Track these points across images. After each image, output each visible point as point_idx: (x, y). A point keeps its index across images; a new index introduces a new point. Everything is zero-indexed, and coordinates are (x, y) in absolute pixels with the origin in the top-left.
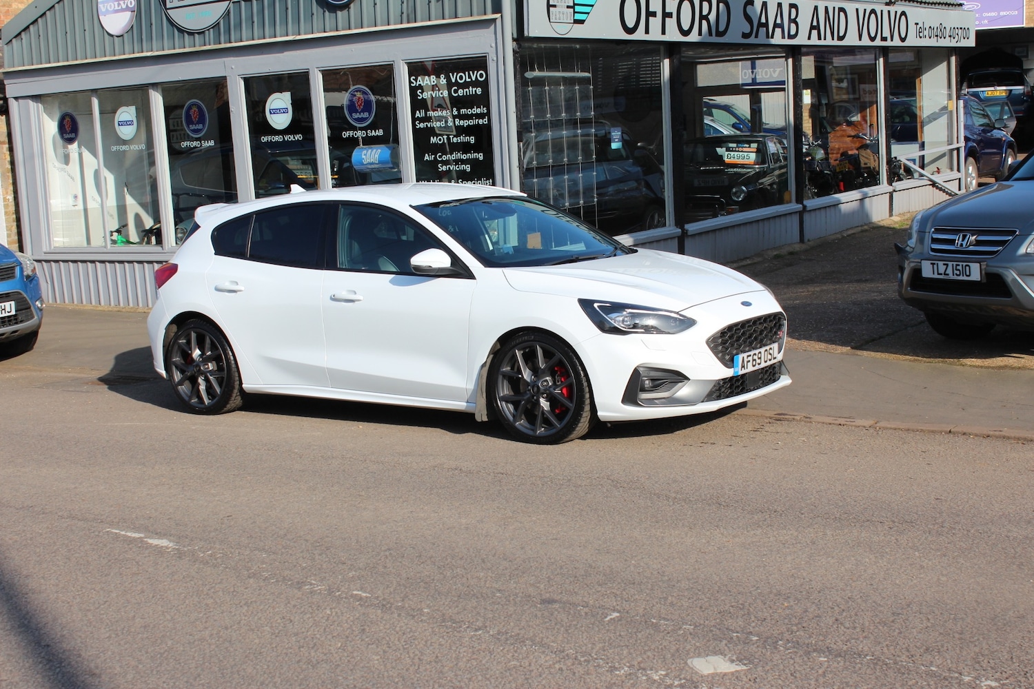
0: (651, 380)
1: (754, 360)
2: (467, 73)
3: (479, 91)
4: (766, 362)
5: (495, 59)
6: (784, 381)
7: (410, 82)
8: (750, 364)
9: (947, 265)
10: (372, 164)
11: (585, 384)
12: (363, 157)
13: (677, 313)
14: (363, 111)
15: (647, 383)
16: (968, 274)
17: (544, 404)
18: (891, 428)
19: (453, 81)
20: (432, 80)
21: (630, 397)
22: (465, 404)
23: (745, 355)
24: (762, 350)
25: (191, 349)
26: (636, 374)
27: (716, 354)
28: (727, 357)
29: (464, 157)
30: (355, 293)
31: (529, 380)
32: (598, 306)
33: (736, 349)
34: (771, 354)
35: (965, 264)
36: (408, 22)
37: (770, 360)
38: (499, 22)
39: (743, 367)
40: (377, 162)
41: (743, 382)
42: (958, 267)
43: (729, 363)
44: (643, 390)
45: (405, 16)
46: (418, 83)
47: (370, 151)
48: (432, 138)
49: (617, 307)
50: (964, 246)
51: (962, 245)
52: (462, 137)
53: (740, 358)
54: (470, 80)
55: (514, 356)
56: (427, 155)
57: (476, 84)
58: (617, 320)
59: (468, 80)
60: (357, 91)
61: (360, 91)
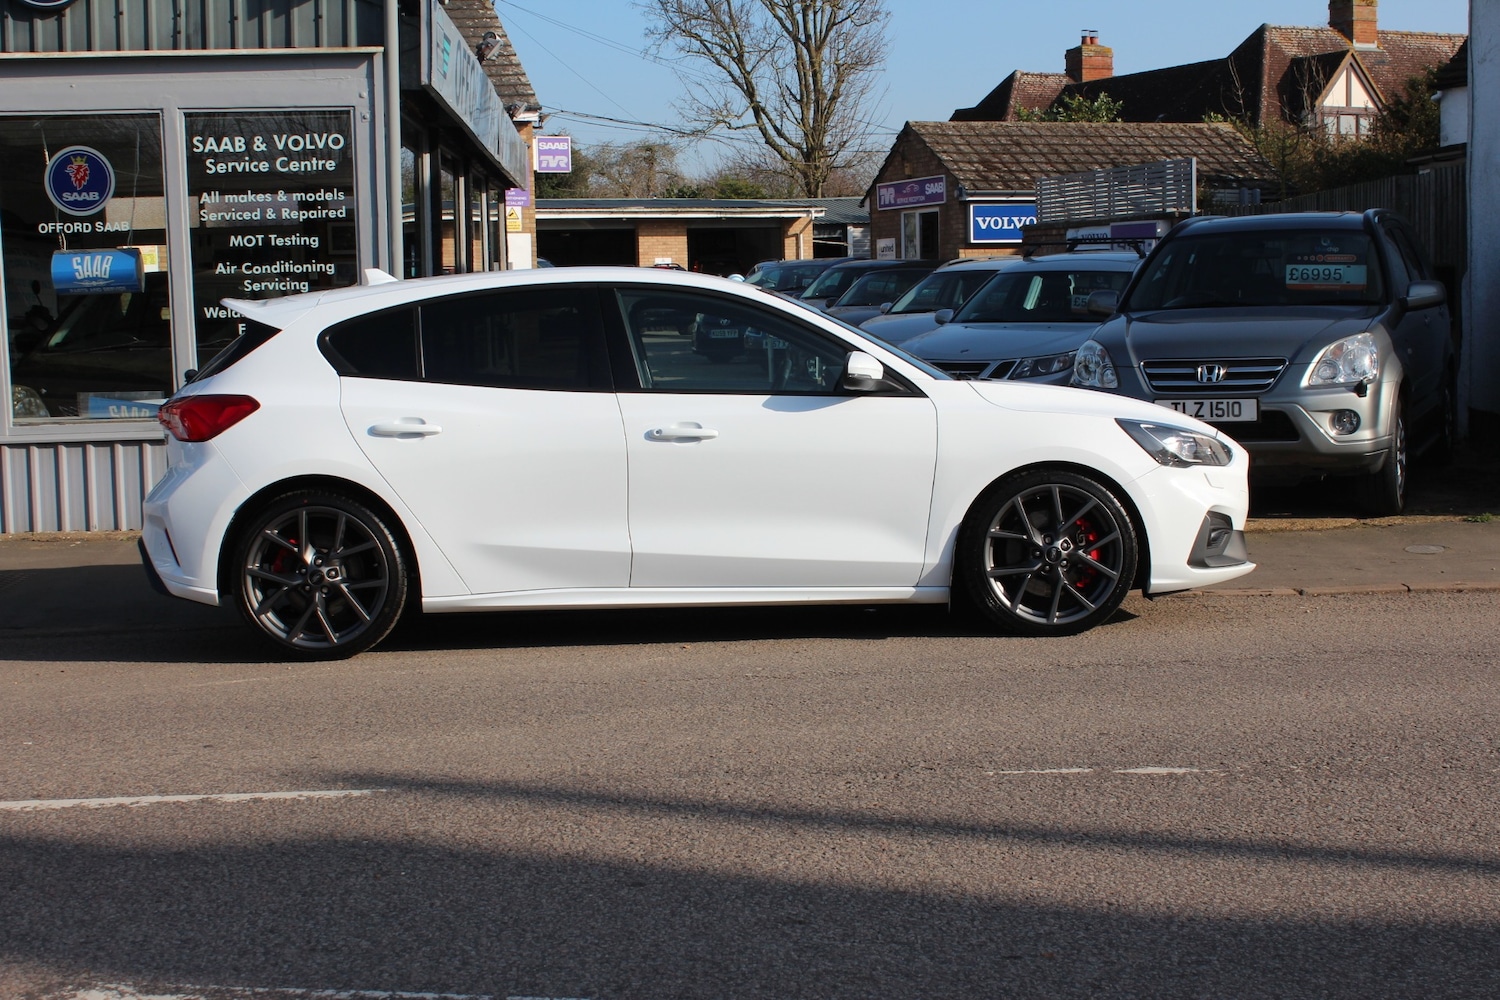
2: (308, 136)
3: (330, 165)
5: (368, 116)
7: (190, 146)
9: (1202, 404)
10: (96, 279)
12: (76, 267)
14: (87, 189)
16: (1236, 412)
19: (280, 146)
20: (237, 144)
21: (1197, 555)
22: (913, 589)
29: (298, 269)
30: (699, 427)
35: (1231, 401)
36: (188, 47)
38: (378, 61)
40: (107, 276)
42: (1220, 406)
45: (182, 37)
46: (208, 148)
48: (233, 238)
50: (1214, 380)
51: (1209, 379)
52: (293, 238)
54: (313, 147)
56: (220, 265)
57: (326, 154)
59: (309, 147)
60: (75, 156)
61: (82, 156)
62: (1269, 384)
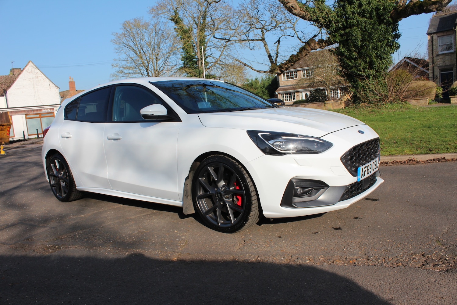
0: (302, 188)
1: (368, 170)
4: (373, 170)
6: (380, 181)
8: (366, 172)
13: (319, 138)
15: (299, 191)
21: (287, 201)
23: (364, 167)
24: (372, 163)
26: (291, 185)
27: (347, 167)
28: (353, 169)
32: (262, 135)
33: (358, 163)
34: (375, 165)
37: (375, 169)
39: (362, 175)
41: (362, 184)
43: (354, 173)
44: (296, 195)
49: (275, 136)
53: (361, 169)
55: (208, 171)
58: (275, 144)
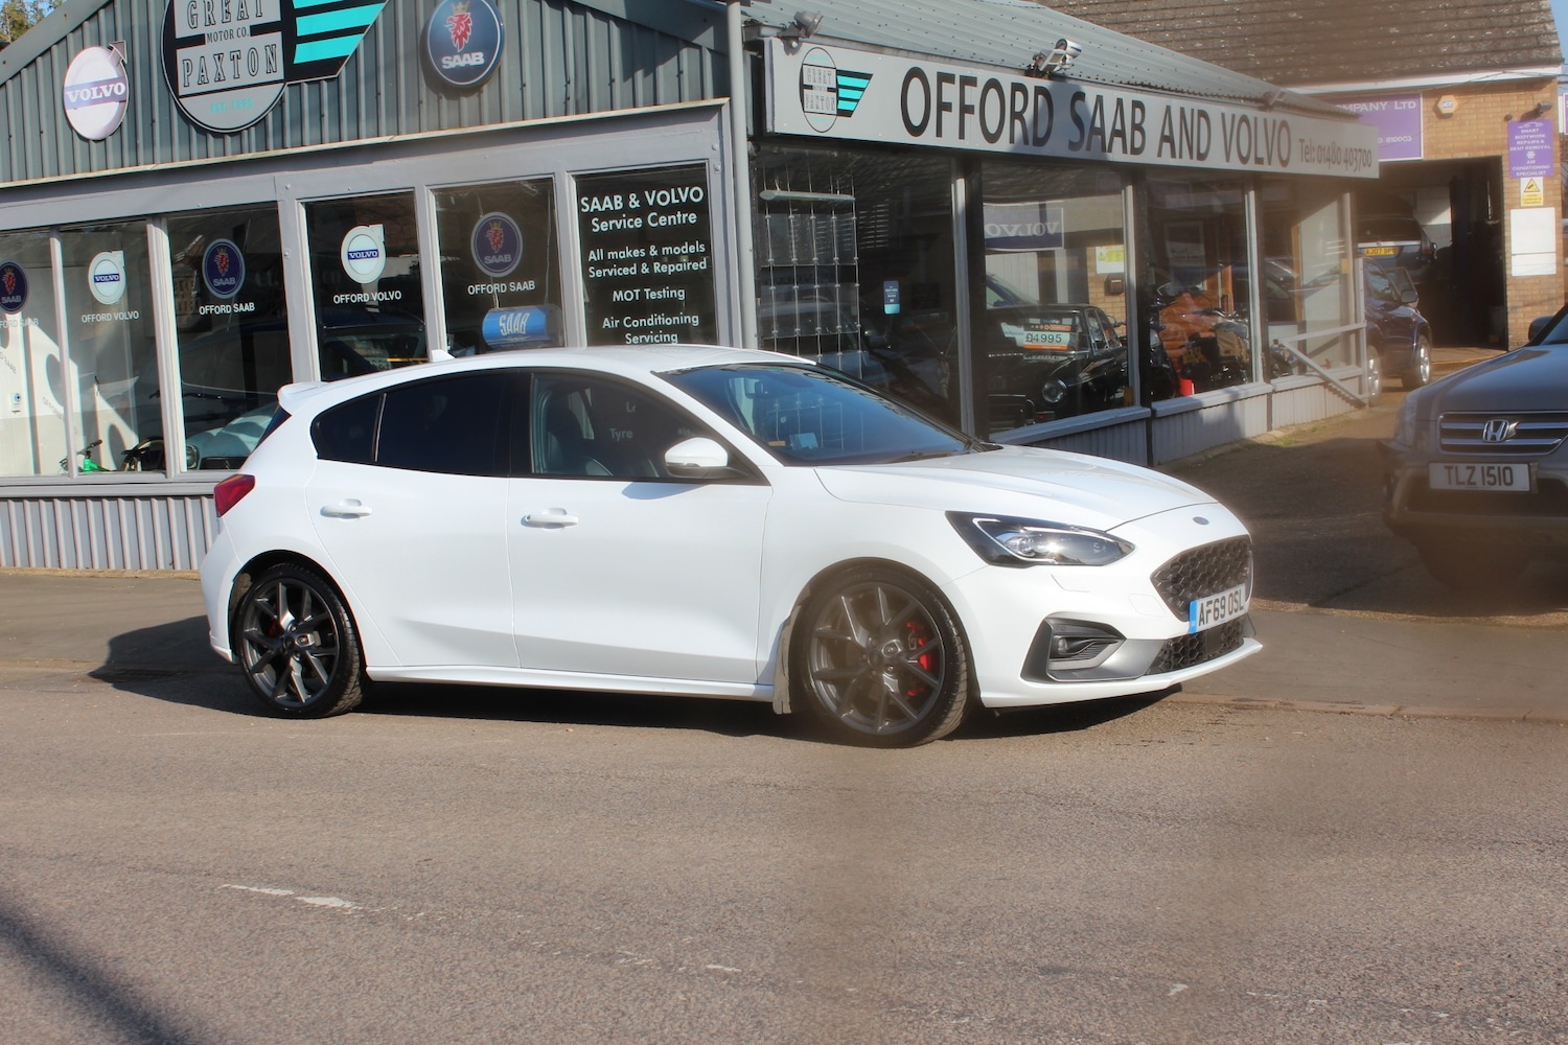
0: (1067, 639)
1: (1216, 610)
2: (673, 190)
3: (693, 218)
4: (1230, 613)
5: (719, 167)
6: (1250, 647)
7: (580, 206)
8: (1211, 616)
9: (1473, 469)
10: (516, 335)
11: (960, 648)
12: (501, 324)
13: (1104, 533)
14: (502, 252)
15: (1062, 645)
16: (1508, 481)
17: (889, 681)
18: (1426, 717)
19: (651, 202)
20: (616, 202)
21: (1037, 666)
22: (753, 687)
23: (1204, 601)
24: (1226, 594)
25: (277, 613)
26: (1045, 632)
27: (1165, 597)
28: (1180, 604)
29: (668, 321)
30: (565, 513)
31: (863, 644)
32: (979, 522)
33: (1192, 591)
34: (1236, 601)
35: (1502, 466)
36: (577, 113)
37: (1236, 611)
38: (725, 111)
39: (1202, 619)
40: (524, 333)
41: (1201, 644)
42: (1492, 472)
43: (1183, 612)
44: (1056, 656)
45: (572, 103)
46: (593, 207)
47: (512, 315)
48: (615, 293)
49: (1008, 524)
50: (1498, 439)
51: (1494, 438)
52: (664, 291)
53: (1199, 604)
54: (678, 201)
55: (839, 607)
56: (606, 319)
57: (687, 207)
58: (1012, 543)
59: (674, 201)
60: (493, 221)
61: (498, 221)
62: (1556, 444)
